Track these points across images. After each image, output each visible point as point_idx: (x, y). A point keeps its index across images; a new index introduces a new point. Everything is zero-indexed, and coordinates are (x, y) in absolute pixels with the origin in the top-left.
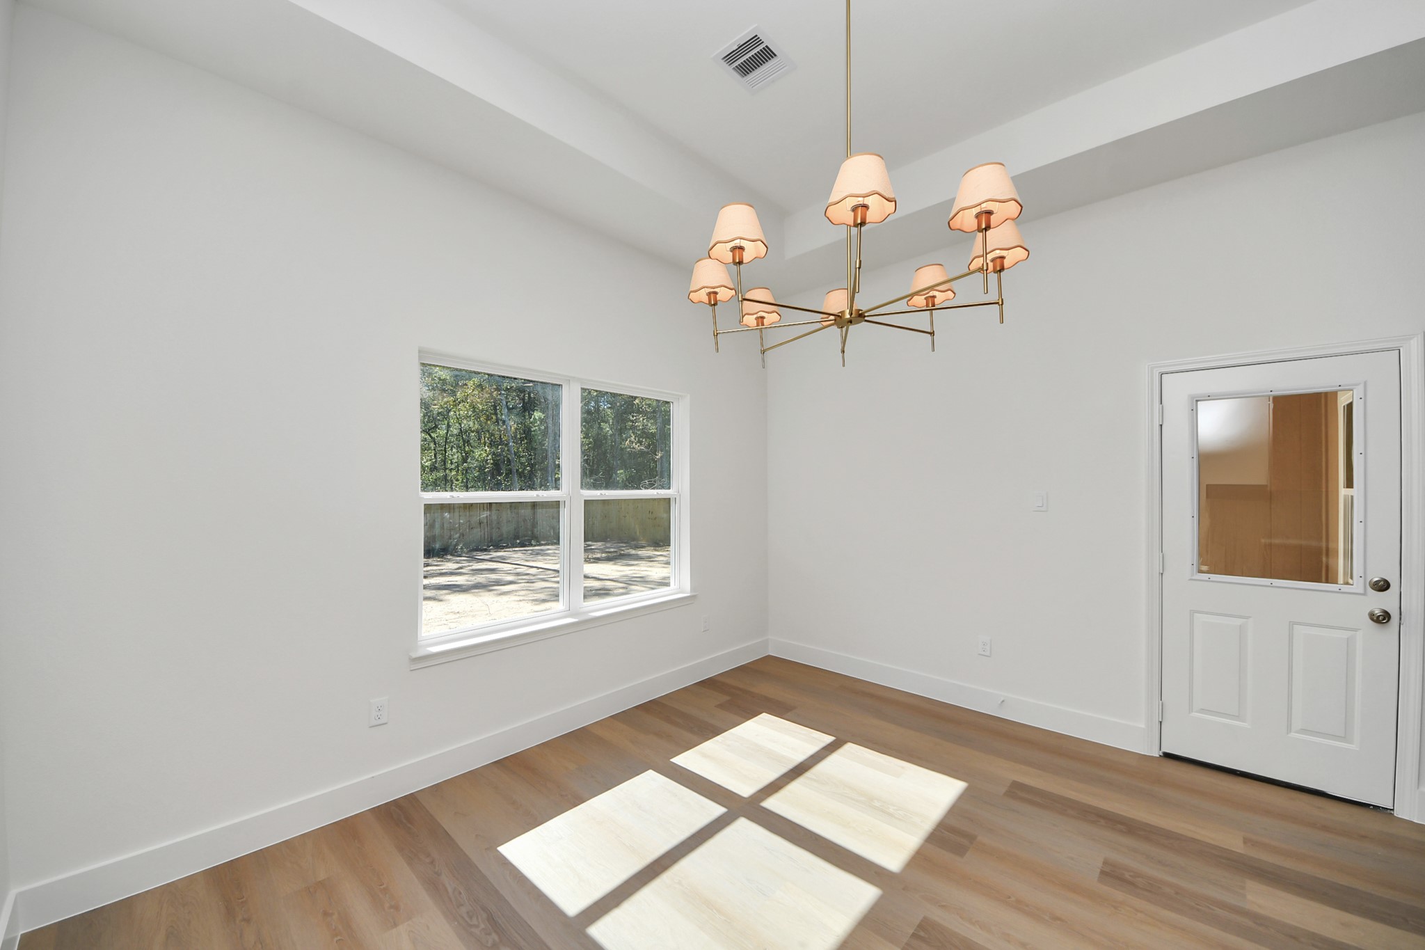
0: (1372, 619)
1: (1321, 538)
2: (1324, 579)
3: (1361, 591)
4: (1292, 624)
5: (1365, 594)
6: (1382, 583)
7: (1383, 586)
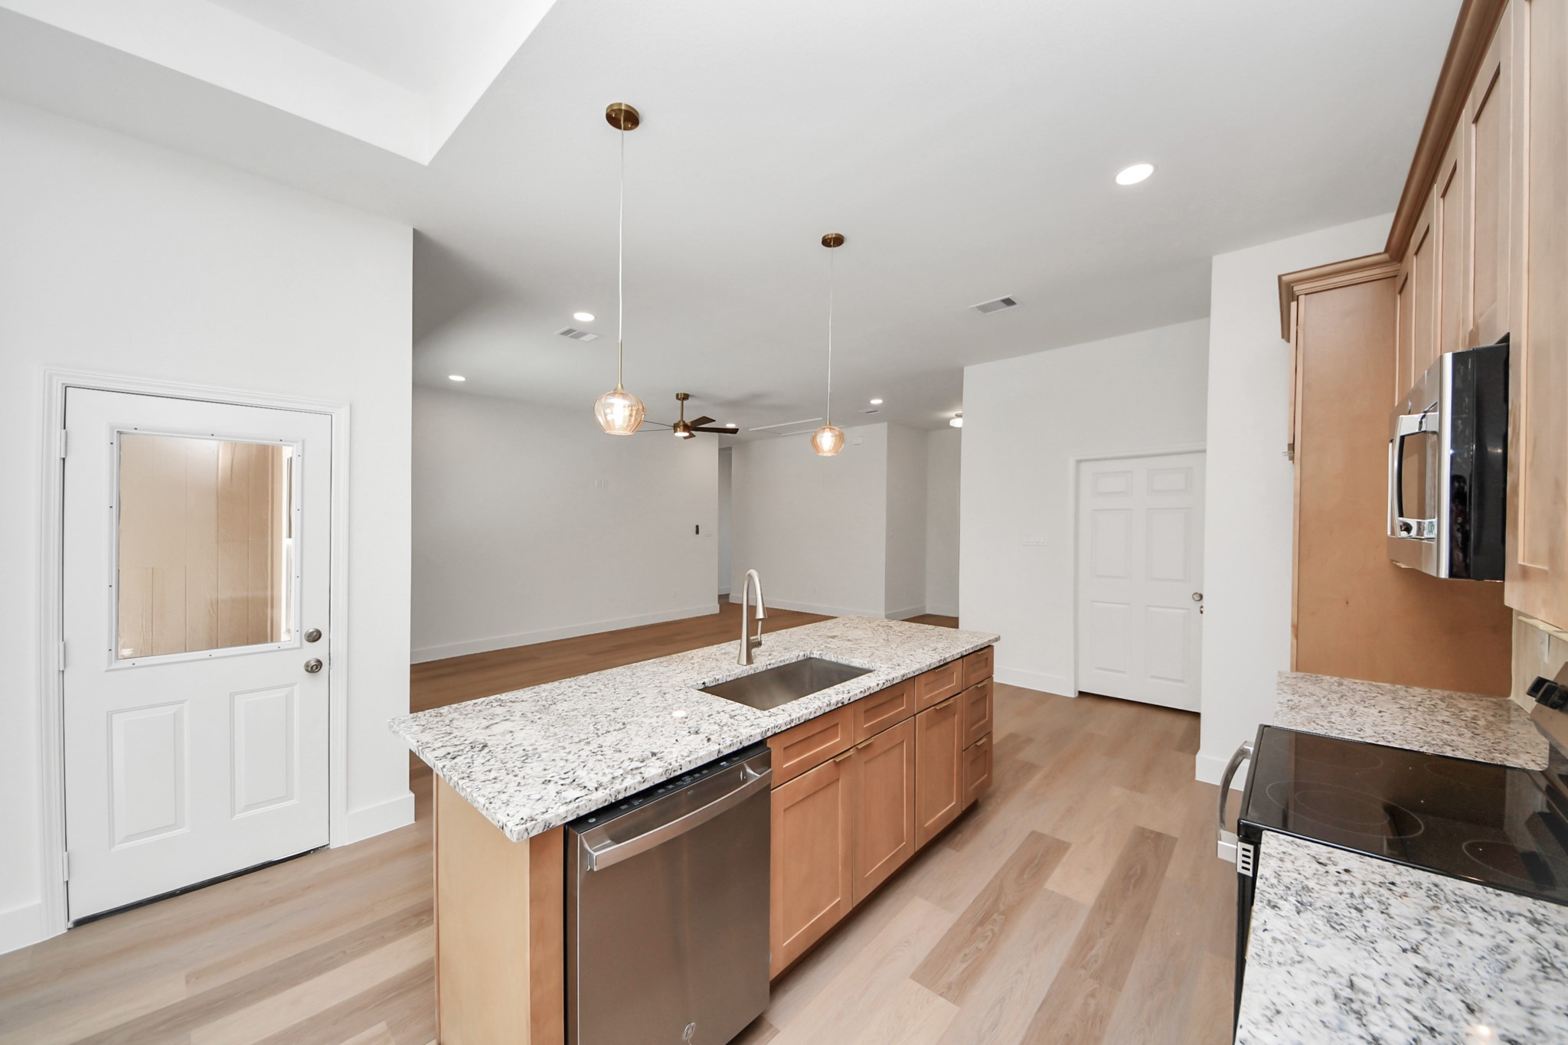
0: (307, 670)
1: (267, 588)
2: (269, 640)
3: (297, 645)
4: (232, 696)
5: (301, 647)
6: (315, 633)
7: (315, 637)
